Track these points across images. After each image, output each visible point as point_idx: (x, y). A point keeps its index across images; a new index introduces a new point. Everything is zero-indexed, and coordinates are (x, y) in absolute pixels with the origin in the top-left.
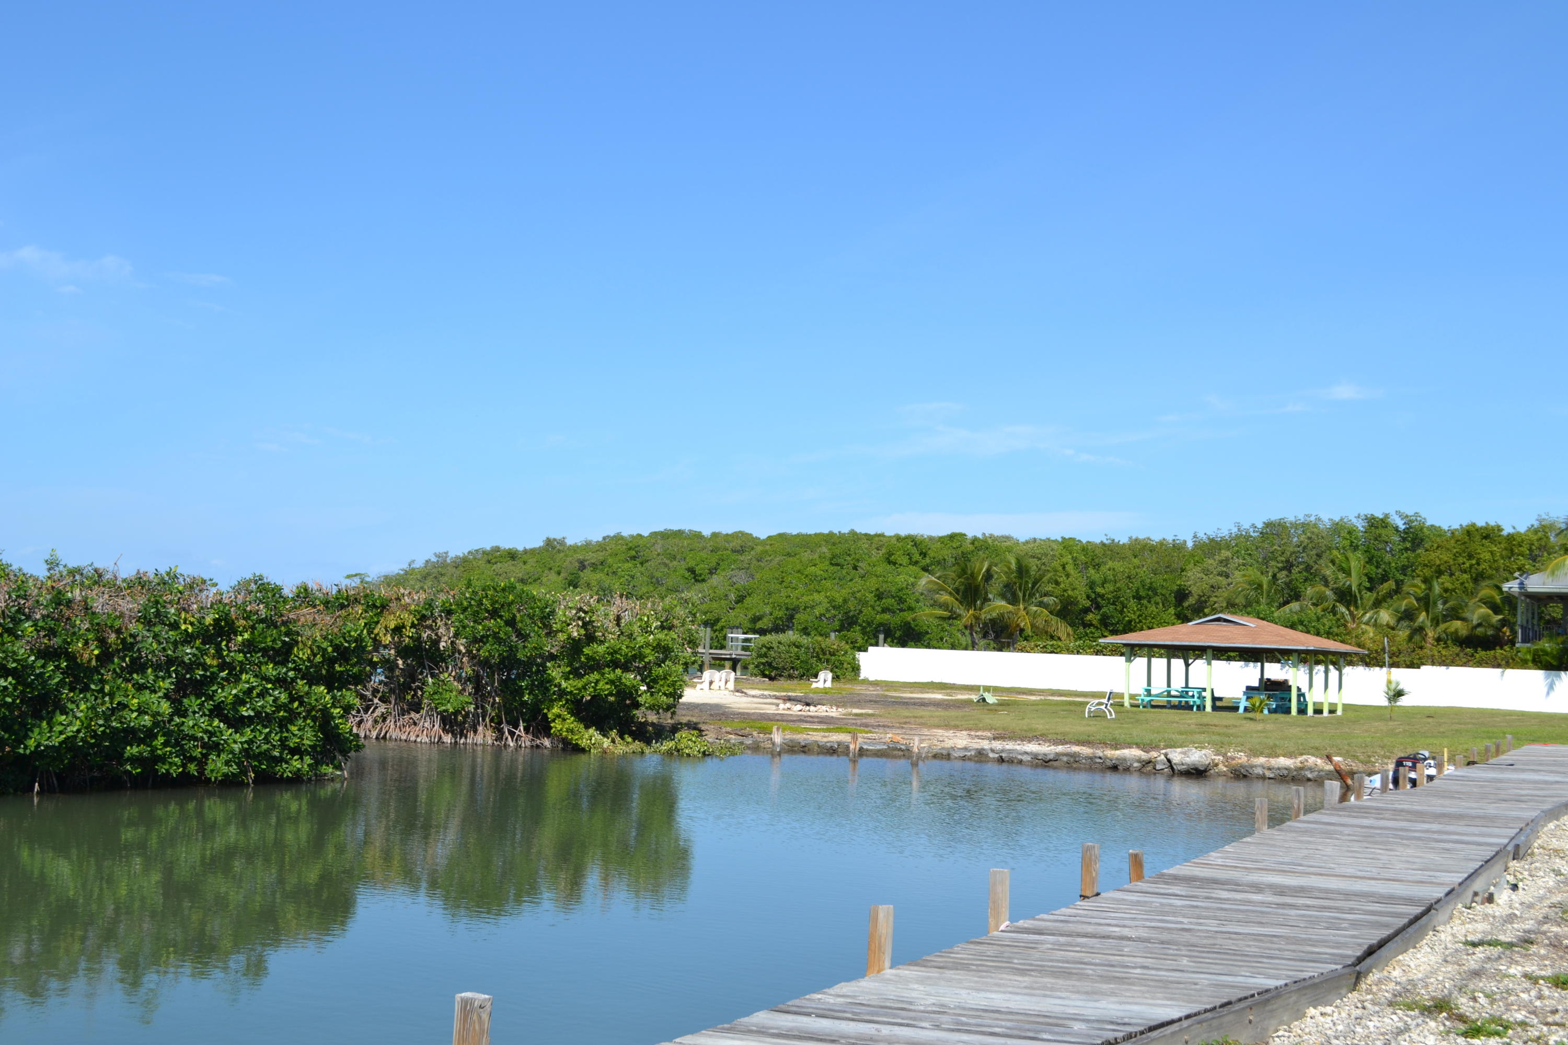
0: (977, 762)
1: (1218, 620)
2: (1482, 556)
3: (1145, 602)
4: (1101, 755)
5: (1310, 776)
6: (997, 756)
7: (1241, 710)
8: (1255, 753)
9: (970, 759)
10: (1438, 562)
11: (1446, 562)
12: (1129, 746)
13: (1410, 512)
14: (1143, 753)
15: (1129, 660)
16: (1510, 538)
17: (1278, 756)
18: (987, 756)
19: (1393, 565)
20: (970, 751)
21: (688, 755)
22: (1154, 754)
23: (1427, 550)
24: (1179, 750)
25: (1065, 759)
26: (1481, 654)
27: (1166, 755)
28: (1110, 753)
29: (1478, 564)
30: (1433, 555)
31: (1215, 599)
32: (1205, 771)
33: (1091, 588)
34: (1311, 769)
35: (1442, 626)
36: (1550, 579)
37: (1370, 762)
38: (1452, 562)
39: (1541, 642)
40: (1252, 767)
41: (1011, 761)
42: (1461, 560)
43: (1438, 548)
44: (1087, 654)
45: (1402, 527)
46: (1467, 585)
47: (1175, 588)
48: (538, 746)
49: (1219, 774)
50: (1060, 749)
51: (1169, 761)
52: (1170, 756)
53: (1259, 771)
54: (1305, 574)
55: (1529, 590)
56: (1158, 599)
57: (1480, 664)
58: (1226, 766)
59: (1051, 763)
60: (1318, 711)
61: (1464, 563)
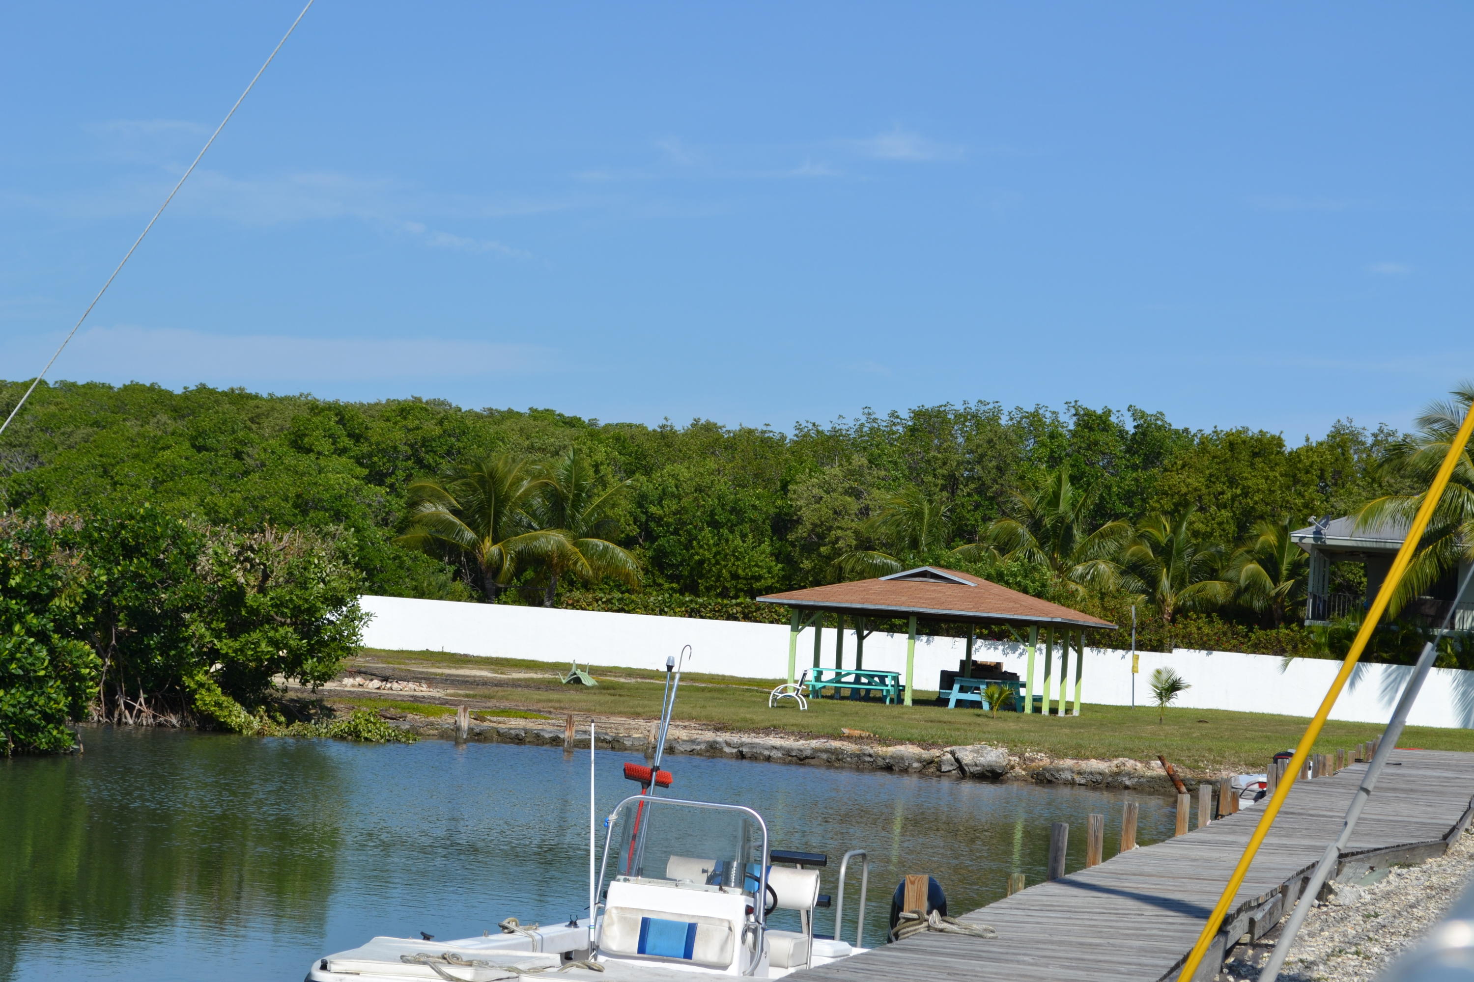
0: (709, 757)
1: (924, 574)
2: (1250, 483)
3: (725, 531)
4: (871, 752)
5: (1128, 783)
6: (734, 751)
7: (952, 704)
8: (1056, 753)
9: (699, 753)
10: (1184, 490)
11: (1196, 490)
12: (901, 742)
13: (1150, 410)
14: (923, 751)
15: (795, 629)
16: (1295, 458)
17: (1087, 758)
18: (721, 750)
19: (1115, 489)
20: (699, 744)
21: (366, 739)
22: (935, 752)
23: (1166, 470)
24: (969, 747)
25: (825, 756)
26: (1258, 634)
27: (953, 753)
28: (881, 750)
29: (1245, 494)
30: (1175, 479)
31: (839, 533)
32: (1001, 774)
33: (640, 505)
34: (1129, 775)
35: (1190, 589)
36: (1361, 529)
37: (1198, 767)
38: (1204, 490)
39: (1344, 621)
40: (1058, 770)
41: (754, 758)
42: (1219, 487)
43: (1183, 466)
44: (675, 614)
45: (1130, 427)
46: (1226, 526)
47: (772, 511)
48: (160, 725)
49: (1017, 778)
50: (814, 743)
51: (957, 760)
52: (959, 755)
53: (1068, 775)
54: (976, 497)
55: (1328, 542)
56: (746, 528)
57: (1257, 648)
58: (1024, 769)
59: (807, 761)
60: (1054, 711)
61: (1222, 493)
